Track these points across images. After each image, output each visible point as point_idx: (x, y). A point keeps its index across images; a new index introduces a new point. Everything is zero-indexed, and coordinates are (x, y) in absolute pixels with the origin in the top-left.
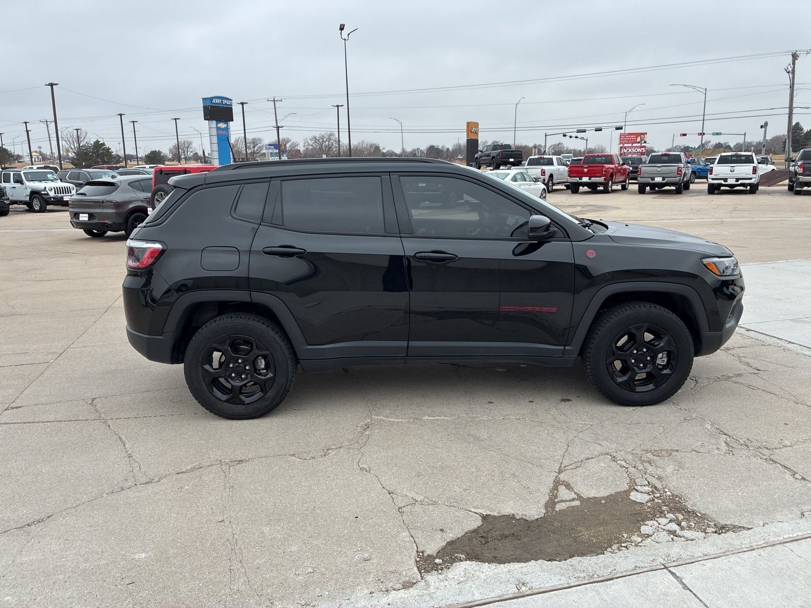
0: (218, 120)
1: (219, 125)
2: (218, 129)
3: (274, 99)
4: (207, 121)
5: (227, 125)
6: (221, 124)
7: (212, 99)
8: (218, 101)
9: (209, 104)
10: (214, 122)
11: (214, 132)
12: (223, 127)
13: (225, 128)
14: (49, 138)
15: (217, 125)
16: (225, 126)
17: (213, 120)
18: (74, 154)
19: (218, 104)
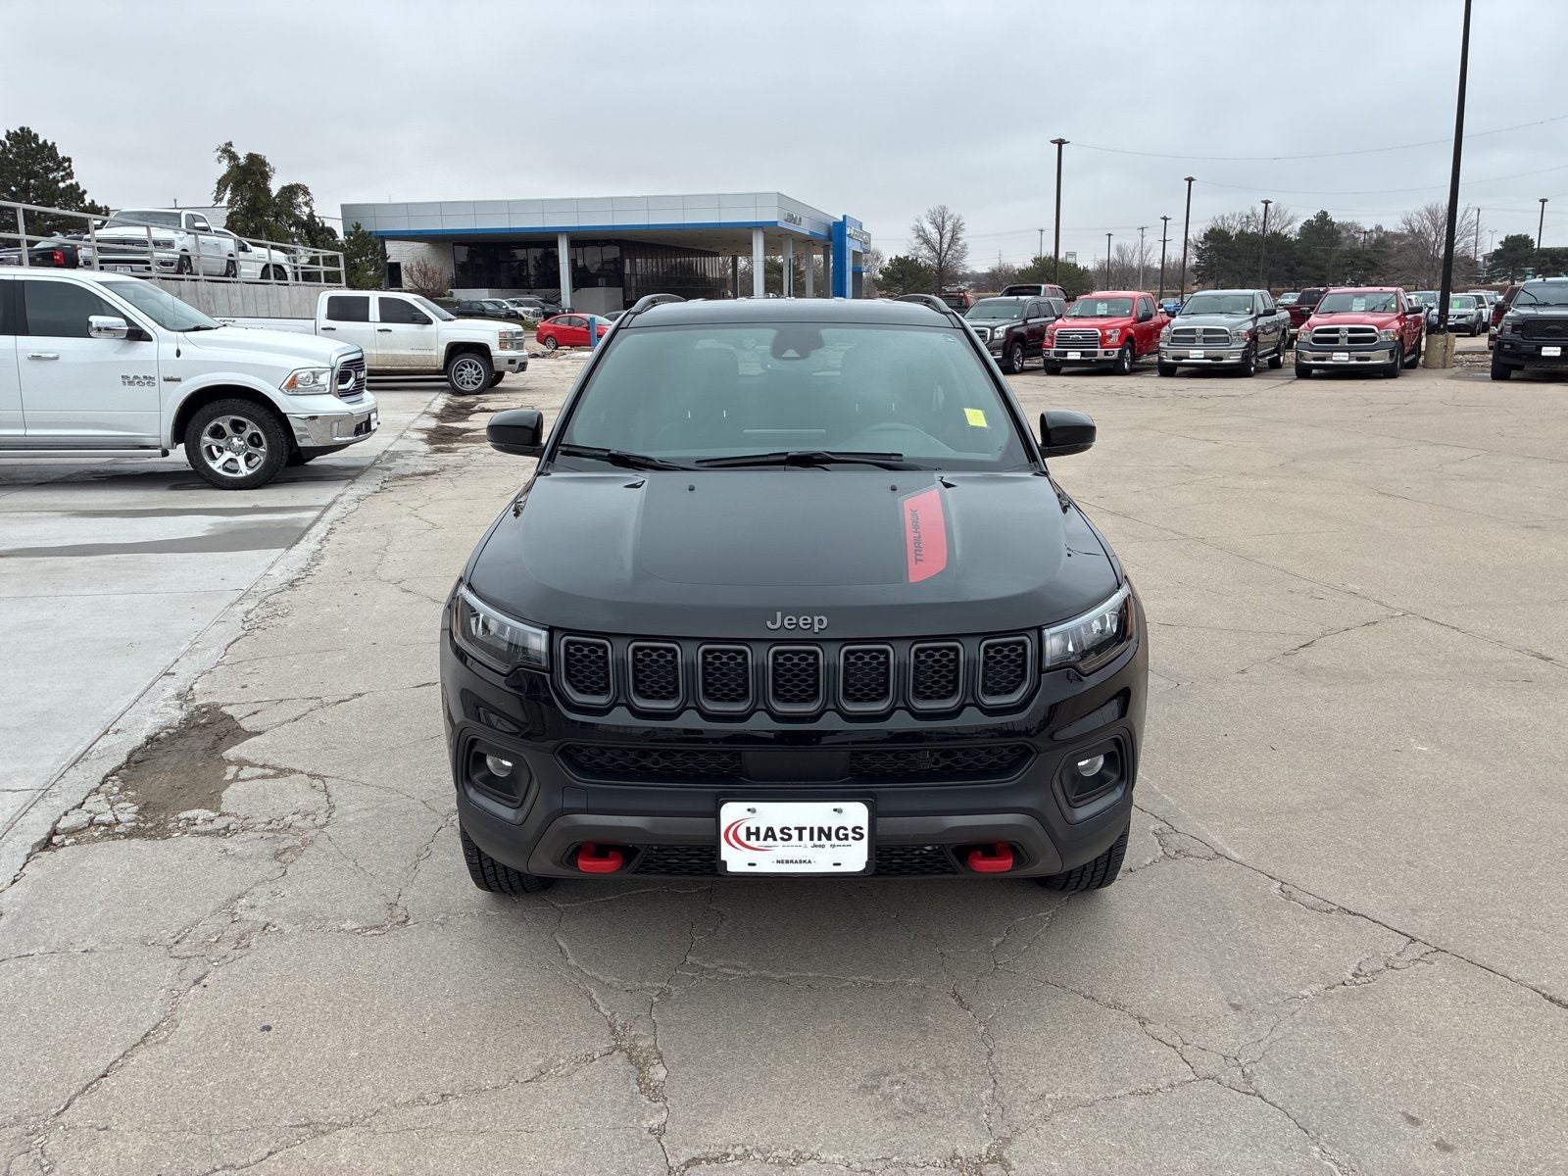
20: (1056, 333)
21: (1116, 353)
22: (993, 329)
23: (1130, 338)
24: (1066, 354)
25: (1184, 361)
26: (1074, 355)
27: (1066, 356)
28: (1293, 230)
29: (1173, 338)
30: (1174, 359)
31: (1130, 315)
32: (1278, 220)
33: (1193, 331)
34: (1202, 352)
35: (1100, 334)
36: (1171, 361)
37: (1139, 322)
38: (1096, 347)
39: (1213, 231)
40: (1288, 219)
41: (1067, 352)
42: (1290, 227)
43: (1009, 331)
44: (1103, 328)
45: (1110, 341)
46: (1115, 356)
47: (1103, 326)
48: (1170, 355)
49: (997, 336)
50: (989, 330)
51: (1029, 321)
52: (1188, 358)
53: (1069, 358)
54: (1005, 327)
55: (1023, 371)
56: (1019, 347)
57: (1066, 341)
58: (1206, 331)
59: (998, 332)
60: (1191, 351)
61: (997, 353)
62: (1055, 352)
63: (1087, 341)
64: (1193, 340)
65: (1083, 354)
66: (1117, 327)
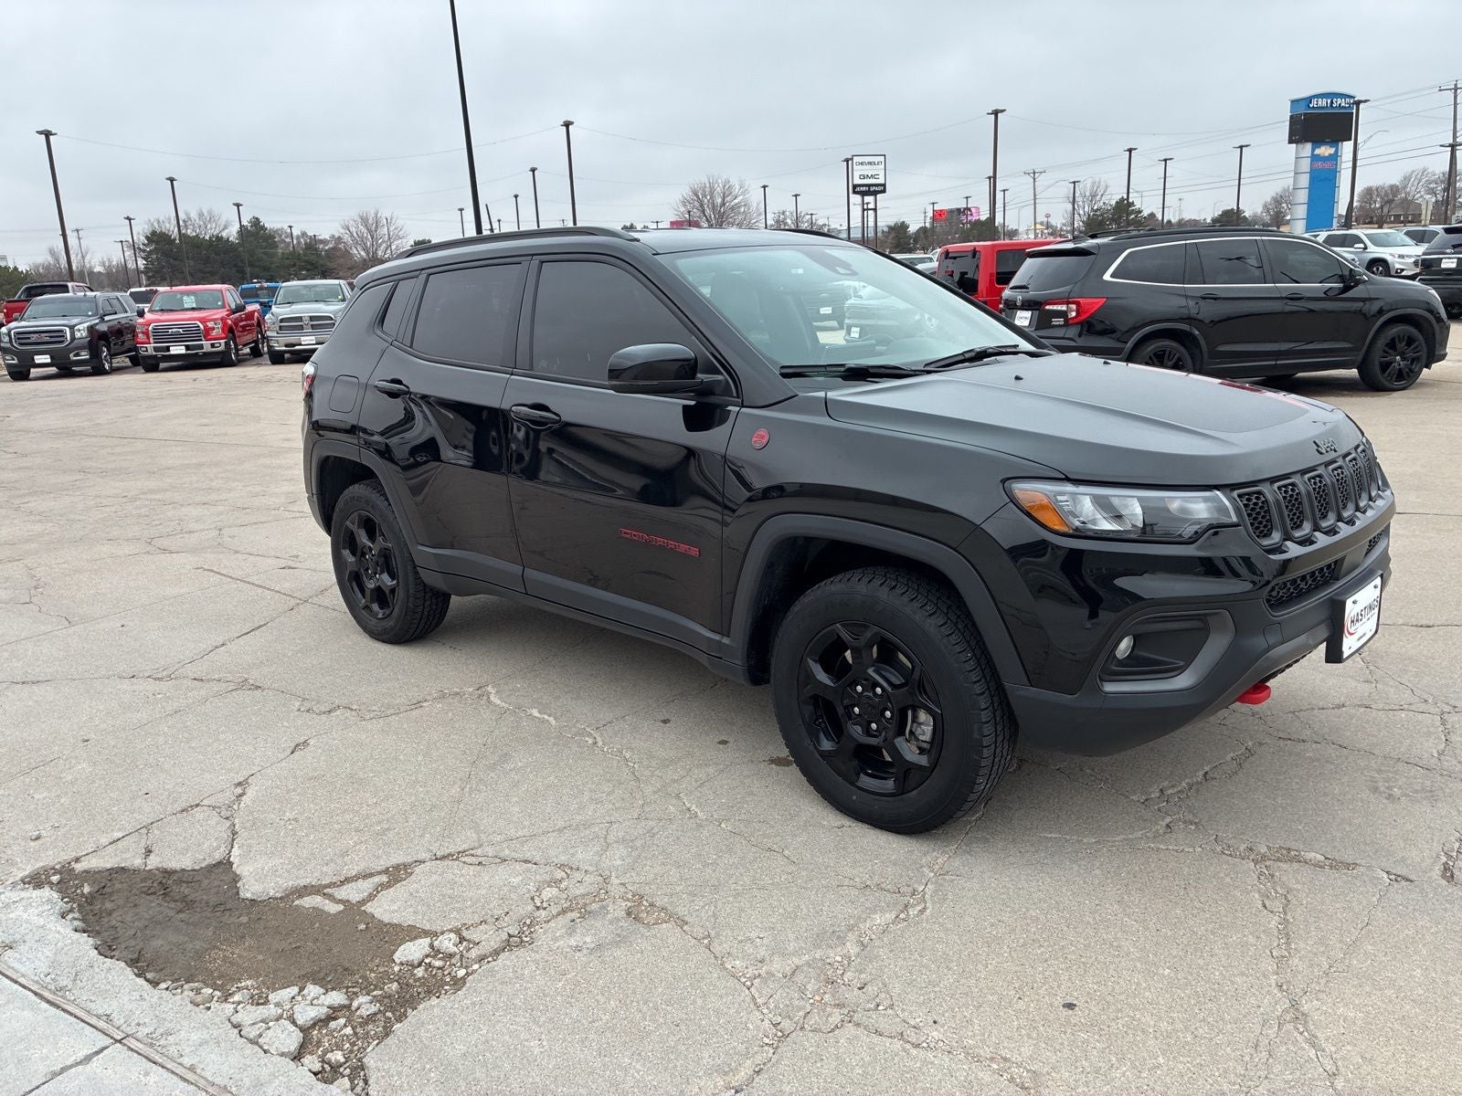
0: (1317, 141)
1: (1317, 151)
2: (1314, 158)
3: (1456, 85)
4: (1294, 145)
5: (1337, 151)
6: (1323, 148)
7: (1310, 99)
8: (1322, 102)
9: (1302, 110)
10: (1309, 146)
11: (1306, 165)
12: (1327, 154)
13: (1330, 155)
14: (1035, 199)
15: (1313, 150)
16: (1332, 151)
17: (1307, 141)
18: (1081, 224)
19: (1322, 108)
20: (150, 328)
21: (223, 345)
22: (72, 328)
23: (231, 330)
24: (168, 349)
25: (297, 347)
26: (178, 350)
27: (169, 351)
28: (232, 233)
29: (280, 327)
30: (286, 346)
31: (223, 307)
32: (214, 226)
33: (300, 319)
34: (313, 338)
35: (202, 327)
36: (284, 348)
37: (234, 313)
38: (201, 340)
39: (154, 233)
40: (224, 223)
41: (169, 347)
42: (227, 231)
43: (91, 329)
44: (203, 321)
45: (214, 333)
46: (222, 348)
47: (204, 318)
48: (283, 344)
49: (78, 335)
50: (68, 329)
51: (107, 318)
52: (301, 345)
53: (172, 352)
54: (86, 325)
55: (114, 370)
56: (104, 345)
57: (162, 335)
58: (312, 318)
59: (79, 330)
60: (302, 338)
61: (83, 353)
62: (154, 348)
63: (187, 335)
64: (301, 328)
65: (188, 348)
66: (216, 319)
